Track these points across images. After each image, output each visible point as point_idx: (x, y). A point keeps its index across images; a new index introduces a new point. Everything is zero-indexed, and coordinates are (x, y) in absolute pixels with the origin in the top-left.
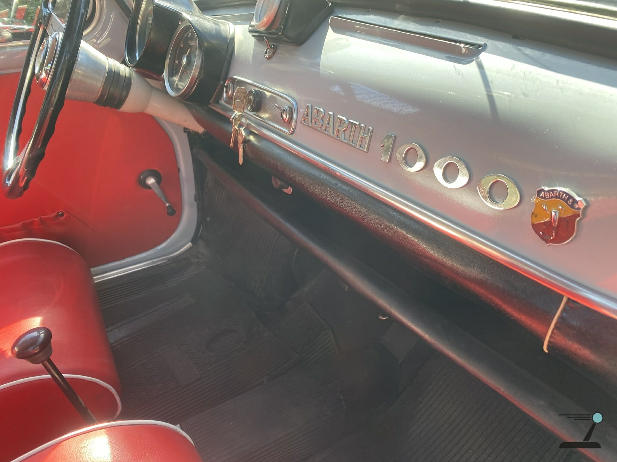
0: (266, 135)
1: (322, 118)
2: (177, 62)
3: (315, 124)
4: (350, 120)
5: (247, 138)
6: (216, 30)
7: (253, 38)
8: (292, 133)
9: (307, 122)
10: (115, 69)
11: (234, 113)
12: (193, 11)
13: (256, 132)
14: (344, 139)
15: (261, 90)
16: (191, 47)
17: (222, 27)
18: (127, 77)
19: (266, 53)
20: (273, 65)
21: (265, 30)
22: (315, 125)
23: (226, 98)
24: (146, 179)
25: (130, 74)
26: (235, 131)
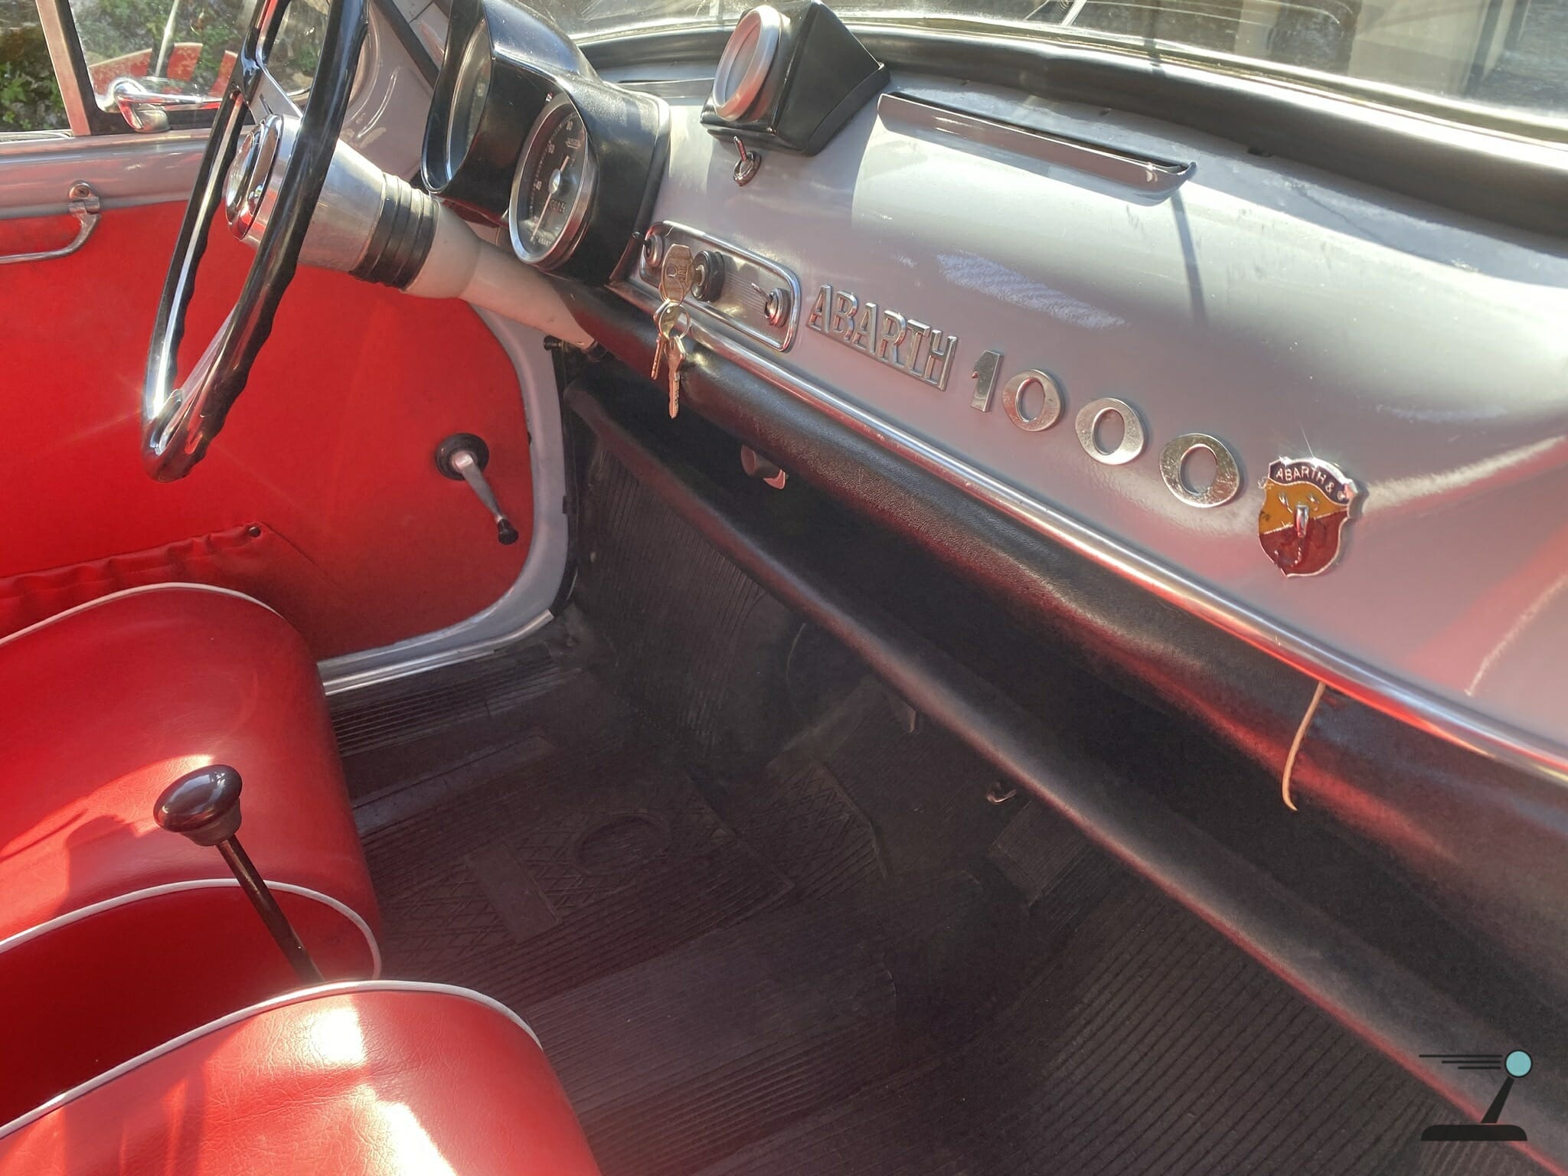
0: (731, 353)
1: (853, 316)
2: (538, 185)
3: (838, 329)
4: (911, 321)
5: (689, 359)
6: (628, 115)
7: (711, 138)
8: (787, 349)
9: (821, 325)
10: (399, 202)
11: (662, 302)
12: (578, 73)
13: (708, 346)
14: (898, 361)
15: (722, 253)
16: (570, 152)
17: (642, 110)
18: (426, 217)
19: (737, 170)
20: (754, 196)
21: (739, 120)
22: (837, 331)
23: (644, 269)
24: (454, 457)
25: (432, 211)
26: (662, 343)
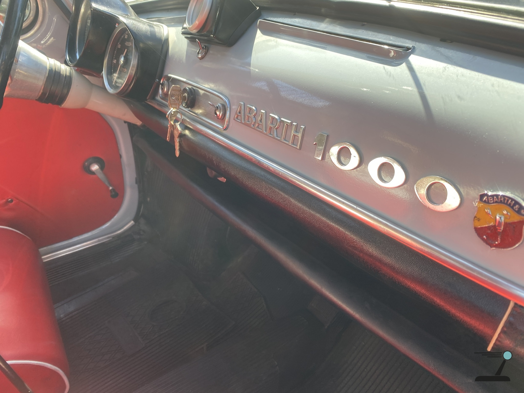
0: (201, 130)
1: (255, 116)
2: (115, 61)
3: (248, 121)
4: (282, 119)
5: (183, 133)
6: (151, 32)
7: (186, 40)
8: (226, 129)
9: (240, 119)
10: (55, 68)
11: (170, 109)
12: (129, 15)
13: (191, 127)
14: (277, 136)
15: (194, 88)
16: (127, 47)
17: (156, 29)
18: (68, 76)
19: (198, 53)
20: (207, 64)
21: (198, 32)
23: (161, 95)
24: (91, 166)
25: (70, 73)
26: (171, 126)
